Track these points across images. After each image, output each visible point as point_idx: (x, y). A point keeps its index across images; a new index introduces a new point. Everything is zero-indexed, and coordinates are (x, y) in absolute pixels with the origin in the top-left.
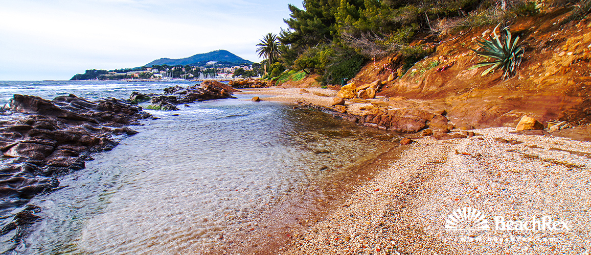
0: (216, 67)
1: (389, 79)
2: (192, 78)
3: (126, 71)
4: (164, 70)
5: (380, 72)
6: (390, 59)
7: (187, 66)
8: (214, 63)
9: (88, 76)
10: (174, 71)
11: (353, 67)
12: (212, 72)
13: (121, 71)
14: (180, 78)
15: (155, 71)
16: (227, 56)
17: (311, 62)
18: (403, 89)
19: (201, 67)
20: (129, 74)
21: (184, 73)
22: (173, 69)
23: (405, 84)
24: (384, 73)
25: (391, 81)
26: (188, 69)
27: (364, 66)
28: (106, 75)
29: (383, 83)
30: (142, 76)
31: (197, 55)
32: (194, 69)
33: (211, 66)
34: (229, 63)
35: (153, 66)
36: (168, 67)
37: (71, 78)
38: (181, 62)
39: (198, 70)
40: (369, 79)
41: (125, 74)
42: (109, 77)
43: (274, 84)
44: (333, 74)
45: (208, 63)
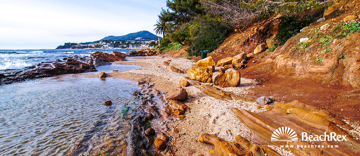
0: (141, 41)
1: (256, 51)
2: (126, 47)
3: (87, 43)
4: (109, 43)
5: (244, 44)
6: (256, 29)
7: (123, 40)
8: (139, 38)
9: (66, 46)
10: (115, 43)
11: (216, 38)
12: (138, 44)
13: (85, 44)
14: (119, 47)
15: (104, 43)
16: (147, 34)
17: (182, 36)
18: (286, 70)
19: (132, 41)
20: (89, 45)
21: (120, 45)
22: (115, 42)
23: (290, 63)
24: (249, 45)
25: (258, 54)
26: (124, 42)
27: (227, 37)
28: (76, 46)
29: (248, 55)
30: (97, 46)
31: (130, 34)
32: (127, 42)
33: (138, 40)
34: (149, 39)
35: (103, 40)
36: (112, 41)
37: (57, 48)
38: (121, 38)
39: (129, 43)
40: (232, 51)
41: (87, 45)
42: (77, 47)
43: (161, 52)
44: (196, 45)
45: (136, 38)
